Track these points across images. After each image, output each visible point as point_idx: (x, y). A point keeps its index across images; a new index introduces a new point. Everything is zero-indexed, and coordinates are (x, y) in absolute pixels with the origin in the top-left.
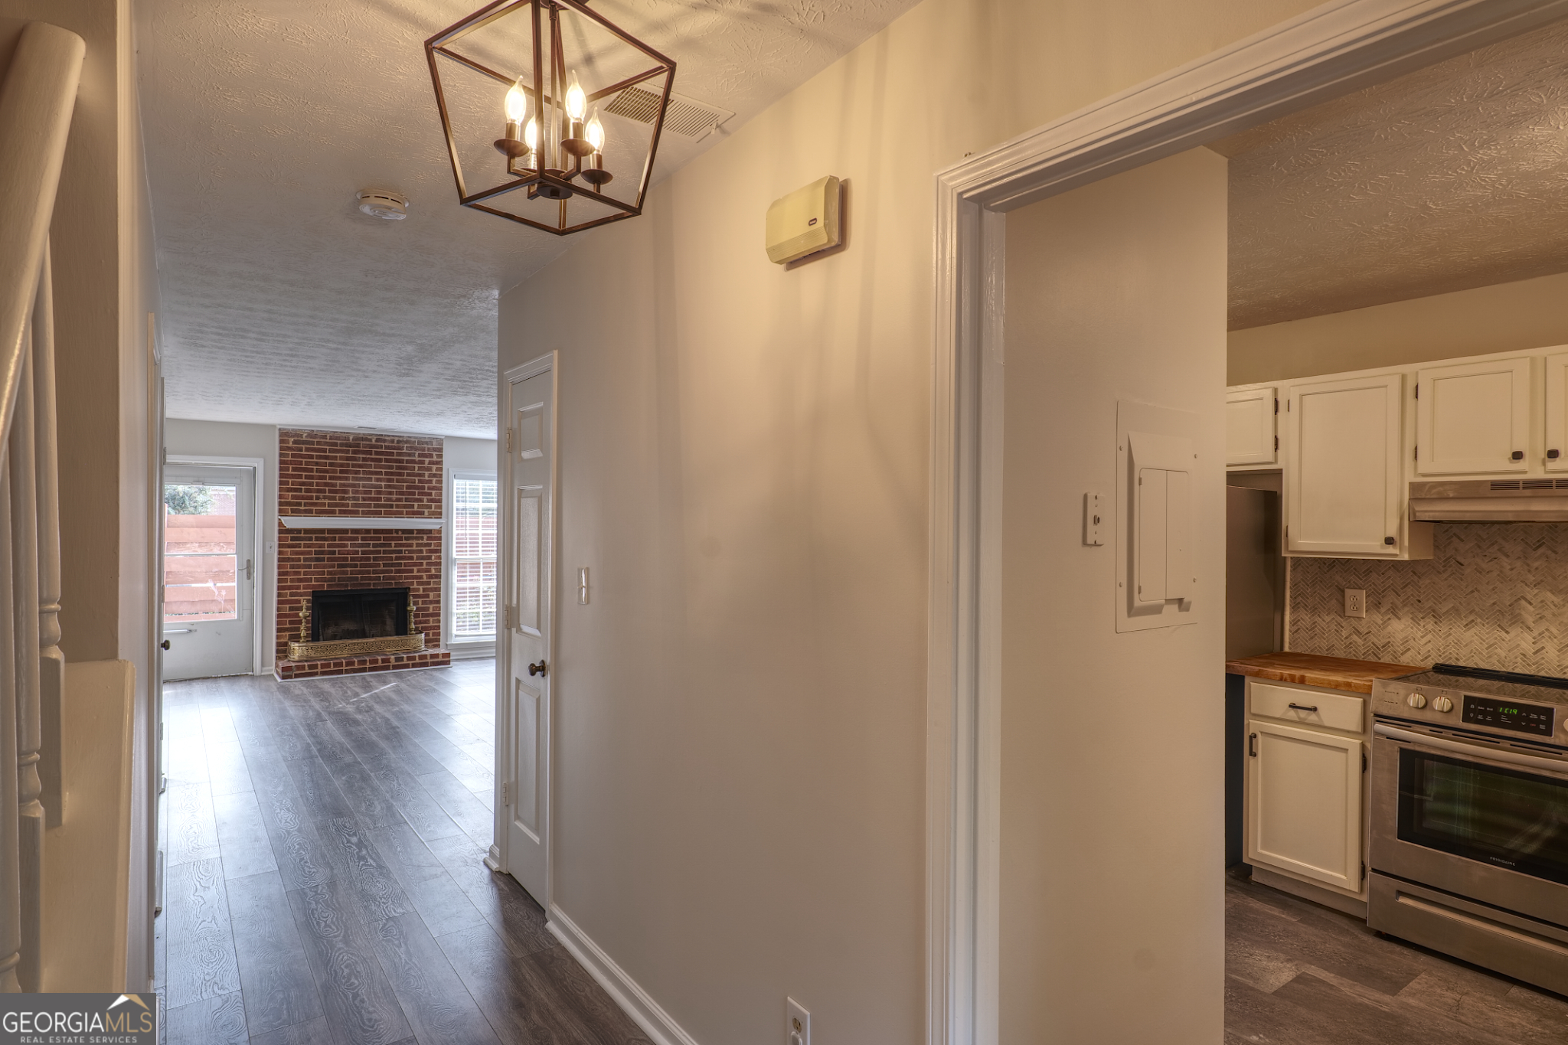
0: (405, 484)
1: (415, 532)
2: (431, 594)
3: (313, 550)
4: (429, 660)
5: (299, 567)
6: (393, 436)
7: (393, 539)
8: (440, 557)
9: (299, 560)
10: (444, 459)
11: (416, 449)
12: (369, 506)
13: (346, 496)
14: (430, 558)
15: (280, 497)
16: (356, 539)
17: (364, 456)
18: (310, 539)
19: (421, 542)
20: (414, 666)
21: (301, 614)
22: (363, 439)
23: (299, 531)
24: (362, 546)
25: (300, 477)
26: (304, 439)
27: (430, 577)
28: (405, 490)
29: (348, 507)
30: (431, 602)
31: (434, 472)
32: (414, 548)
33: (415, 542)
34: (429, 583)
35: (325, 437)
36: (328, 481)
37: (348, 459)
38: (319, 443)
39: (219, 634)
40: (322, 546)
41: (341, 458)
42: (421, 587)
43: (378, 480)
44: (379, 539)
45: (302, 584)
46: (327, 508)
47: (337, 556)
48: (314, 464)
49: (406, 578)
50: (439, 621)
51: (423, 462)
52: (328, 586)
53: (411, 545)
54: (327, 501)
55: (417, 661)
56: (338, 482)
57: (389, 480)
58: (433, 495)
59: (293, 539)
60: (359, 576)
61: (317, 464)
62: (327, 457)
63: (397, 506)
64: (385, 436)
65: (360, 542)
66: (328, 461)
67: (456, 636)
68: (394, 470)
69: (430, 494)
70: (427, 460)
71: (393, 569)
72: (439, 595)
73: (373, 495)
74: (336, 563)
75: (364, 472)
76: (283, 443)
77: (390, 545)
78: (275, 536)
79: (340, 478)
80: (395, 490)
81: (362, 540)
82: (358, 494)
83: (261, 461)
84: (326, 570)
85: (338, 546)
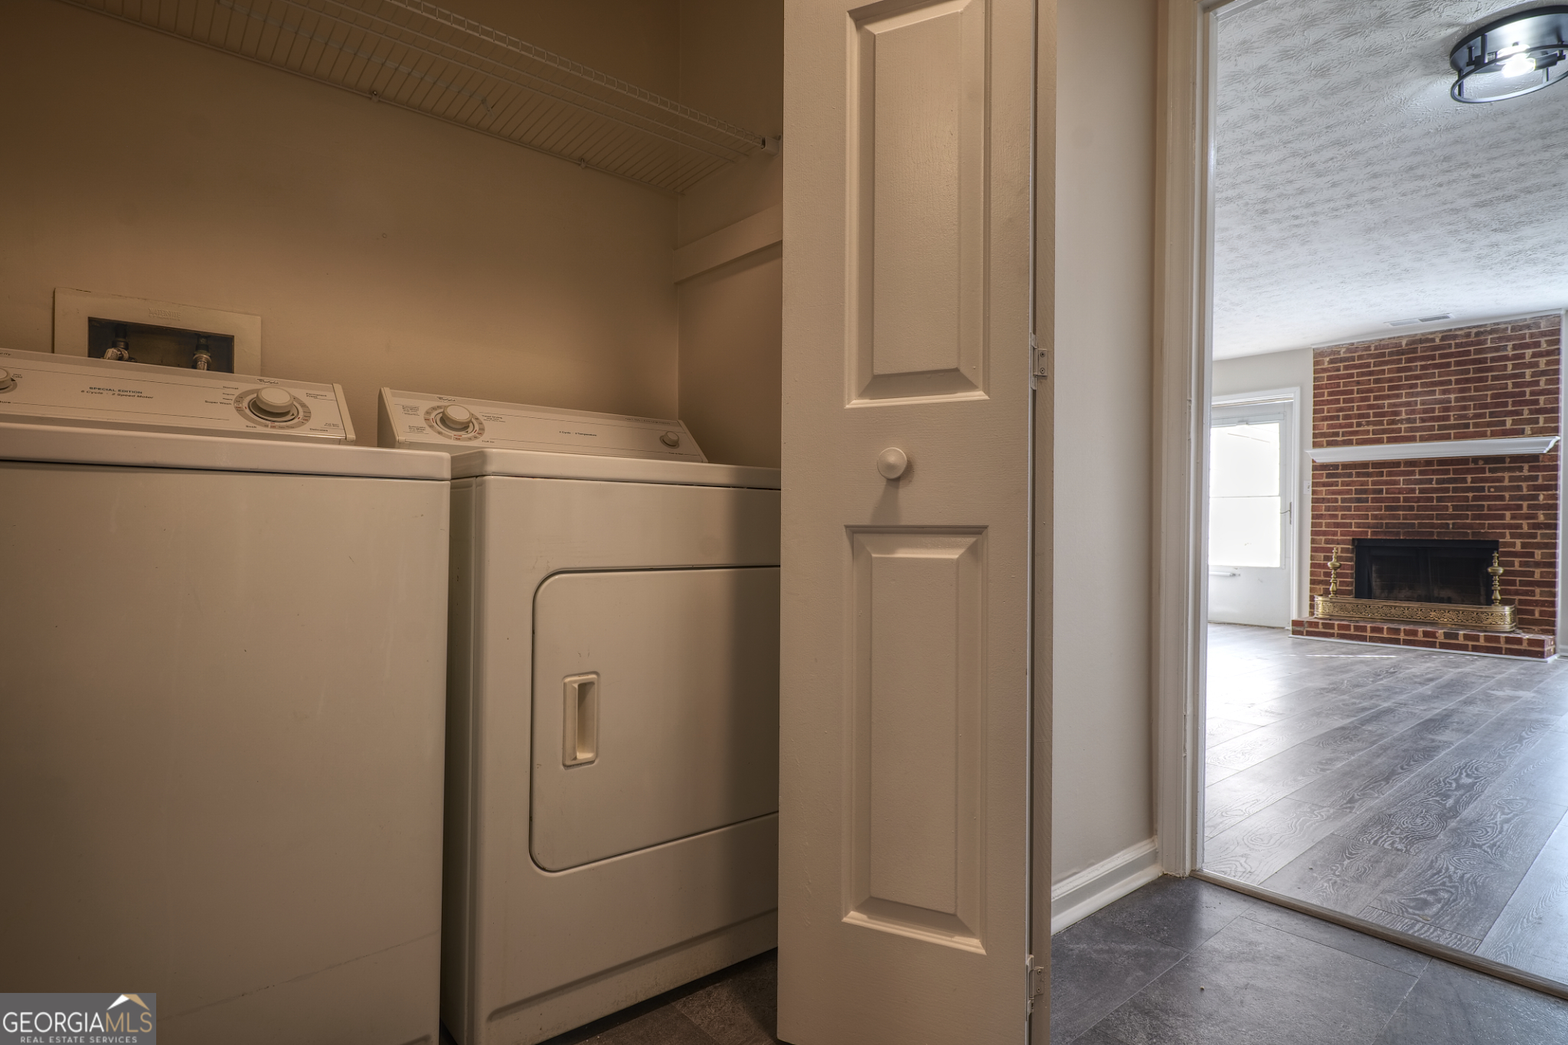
0: (1489, 392)
1: (1508, 460)
2: (1538, 552)
3: (1353, 488)
5: (1336, 509)
6: (1469, 328)
7: (1468, 471)
8: (1554, 497)
9: (1336, 501)
11: (1509, 339)
12: (1432, 428)
13: (1398, 418)
14: (1534, 497)
15: (1315, 427)
16: (1413, 473)
17: (1424, 363)
18: (1350, 475)
19: (1517, 473)
21: (1329, 564)
22: (1421, 341)
23: (1335, 466)
24: (1420, 482)
25: (1337, 401)
26: (1342, 355)
27: (1536, 526)
28: (1489, 401)
29: (1400, 432)
30: (1538, 564)
31: (1543, 367)
32: (1506, 483)
33: (1507, 474)
34: (1533, 536)
35: (1368, 348)
36: (1372, 402)
37: (1399, 370)
38: (1360, 357)
39: (1262, 582)
40: (1366, 483)
41: (1390, 371)
42: (1518, 541)
43: (1444, 392)
44: (1447, 472)
45: (1339, 530)
46: (1371, 436)
47: (1384, 495)
48: (1354, 384)
49: (1492, 527)
51: (1521, 356)
52: (1373, 533)
53: (1500, 480)
54: (1371, 428)
56: (1386, 402)
57: (1463, 390)
58: (1542, 402)
59: (1329, 476)
60: (1416, 522)
61: (1358, 383)
62: (1371, 373)
63: (1477, 425)
64: (1456, 330)
65: (1417, 477)
66: (1372, 378)
68: (1471, 375)
69: (1535, 402)
70: (1529, 352)
71: (1469, 513)
72: (1553, 555)
73: (1437, 414)
74: (1383, 504)
75: (1423, 385)
76: (1318, 365)
77: (1464, 480)
78: (1309, 473)
79: (1389, 397)
80: (1472, 403)
81: (1420, 475)
82: (1414, 414)
83: (1297, 390)
84: (1370, 513)
85: (1386, 483)
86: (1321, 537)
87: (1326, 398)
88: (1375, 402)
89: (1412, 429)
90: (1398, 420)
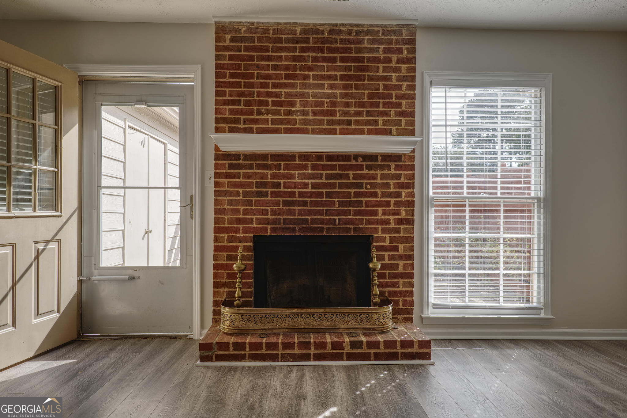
0: (366, 92)
1: (380, 158)
2: (401, 246)
3: (254, 181)
4: (399, 350)
5: (238, 203)
7: (351, 167)
8: (412, 195)
10: (418, 55)
11: (380, 42)
12: (321, 122)
13: (293, 109)
14: (399, 195)
15: (217, 111)
16: (305, 167)
17: (315, 55)
18: (251, 167)
19: (387, 172)
20: (378, 357)
21: (235, 266)
22: (313, 32)
23: (237, 156)
24: (312, 177)
25: (238, 85)
26: (243, 35)
27: (400, 222)
28: (366, 100)
29: (295, 124)
30: (401, 258)
31: (404, 73)
32: (379, 181)
33: (379, 172)
34: (397, 231)
36: (271, 90)
37: (295, 59)
38: (260, 39)
39: (162, 284)
40: (265, 176)
41: (287, 58)
42: (387, 236)
43: (332, 87)
44: (333, 167)
45: (241, 226)
46: (270, 126)
47: (282, 189)
48: (254, 68)
49: (369, 222)
50: (412, 285)
51: (389, 60)
52: (273, 229)
53: (374, 177)
54: (270, 117)
55: (382, 349)
56: (283, 90)
57: (346, 87)
58: (403, 105)
59: (231, 166)
60: (309, 218)
61: (258, 67)
62: (269, 58)
63: (357, 123)
65: (310, 171)
66: (271, 64)
67: (435, 306)
68: (352, 73)
69: (399, 105)
70: (395, 57)
71: (352, 209)
72: (412, 249)
73: (325, 108)
74: (281, 199)
75: (315, 77)
76: (220, 41)
77: (347, 177)
78: (211, 162)
79: (285, 86)
80: (353, 100)
81: (312, 169)
82: (307, 106)
83: (198, 68)
84: (269, 208)
85: (284, 176)
86: (224, 235)
87: (228, 79)
88: (273, 90)
89: (305, 122)
90: (294, 111)
